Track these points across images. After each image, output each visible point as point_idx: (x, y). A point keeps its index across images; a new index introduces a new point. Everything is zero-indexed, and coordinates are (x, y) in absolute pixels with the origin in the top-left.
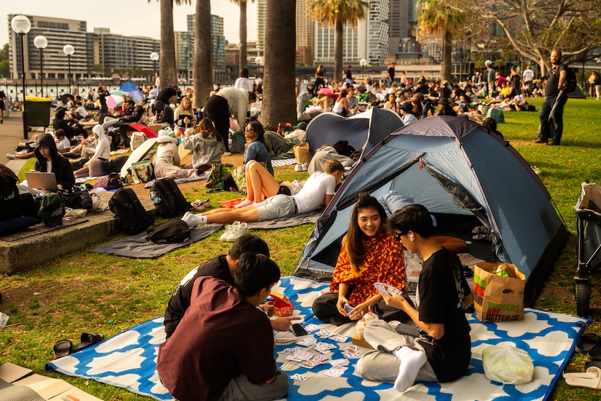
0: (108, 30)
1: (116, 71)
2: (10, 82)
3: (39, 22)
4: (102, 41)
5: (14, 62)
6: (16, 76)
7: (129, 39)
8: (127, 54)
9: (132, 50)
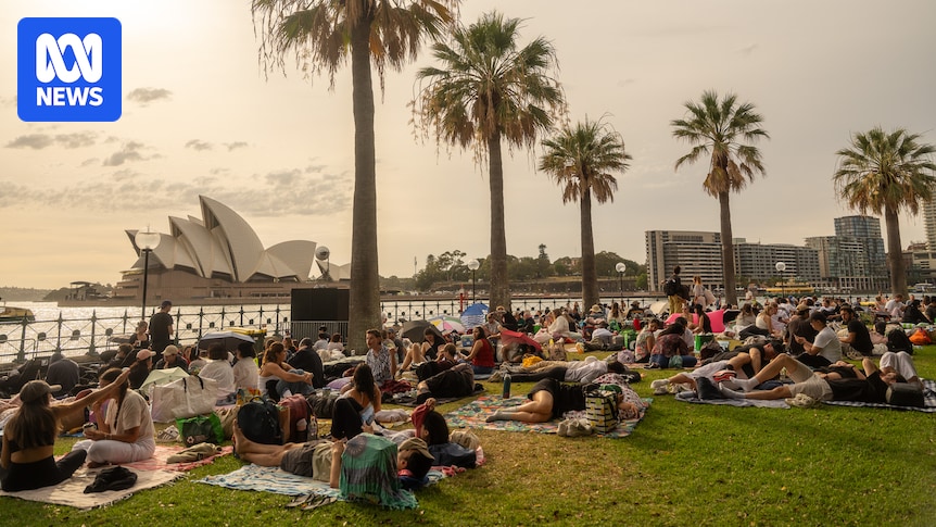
0: (744, 240)
1: (753, 281)
2: (648, 294)
3: (674, 237)
4: (738, 251)
5: (652, 275)
6: (653, 289)
7: (767, 248)
8: (765, 263)
9: (771, 259)
